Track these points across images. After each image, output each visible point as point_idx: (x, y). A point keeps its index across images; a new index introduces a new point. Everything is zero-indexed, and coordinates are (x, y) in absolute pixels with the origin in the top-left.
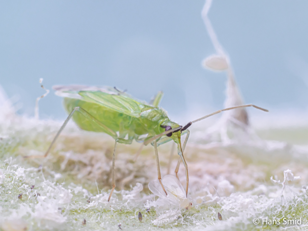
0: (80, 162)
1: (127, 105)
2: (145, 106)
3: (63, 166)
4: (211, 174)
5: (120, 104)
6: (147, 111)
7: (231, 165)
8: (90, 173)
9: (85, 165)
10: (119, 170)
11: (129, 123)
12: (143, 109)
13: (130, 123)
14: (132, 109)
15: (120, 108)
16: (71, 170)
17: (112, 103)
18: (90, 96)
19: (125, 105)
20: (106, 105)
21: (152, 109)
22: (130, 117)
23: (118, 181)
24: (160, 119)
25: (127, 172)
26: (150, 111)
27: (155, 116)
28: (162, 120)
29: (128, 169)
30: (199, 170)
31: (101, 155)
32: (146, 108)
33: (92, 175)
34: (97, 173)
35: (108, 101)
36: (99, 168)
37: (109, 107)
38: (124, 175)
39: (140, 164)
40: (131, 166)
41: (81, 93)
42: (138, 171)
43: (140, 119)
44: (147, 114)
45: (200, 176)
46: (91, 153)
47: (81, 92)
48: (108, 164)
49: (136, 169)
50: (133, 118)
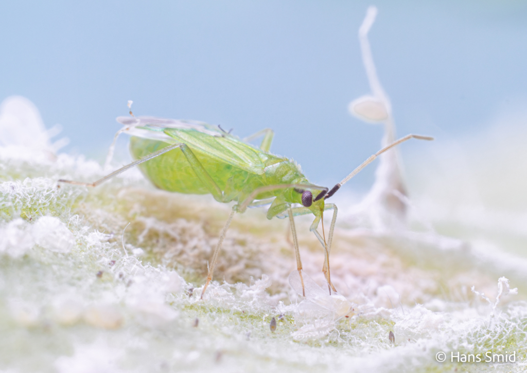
0: (167, 235)
1: (241, 154)
2: (270, 157)
3: (141, 239)
4: (356, 275)
5: (230, 152)
6: (274, 165)
7: (384, 265)
8: (181, 253)
9: (173, 240)
10: (223, 253)
11: (243, 181)
12: (267, 161)
13: (245, 181)
14: (249, 161)
15: (231, 158)
16: (153, 246)
17: (218, 149)
18: (182, 136)
19: (238, 155)
20: (209, 153)
21: (280, 162)
22: (246, 173)
23: (222, 269)
24: (295, 178)
25: (235, 258)
26: (278, 165)
27: (286, 173)
28: (296, 181)
29: (236, 253)
30: (339, 267)
31: (196, 228)
32: (272, 161)
33: (184, 256)
34: (191, 255)
35: (211, 146)
36: (195, 247)
37: (214, 155)
38: (231, 263)
39: (254, 248)
40: (240, 250)
41: (168, 132)
42: (250, 258)
43: (263, 177)
44: (275, 170)
45: (341, 276)
46: (182, 223)
47: (168, 129)
48: (207, 242)
49: (247, 255)
50: (252, 174)
